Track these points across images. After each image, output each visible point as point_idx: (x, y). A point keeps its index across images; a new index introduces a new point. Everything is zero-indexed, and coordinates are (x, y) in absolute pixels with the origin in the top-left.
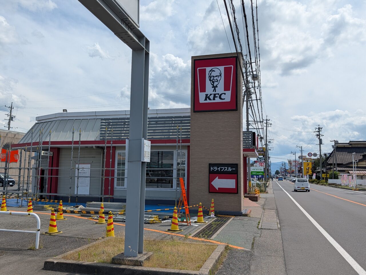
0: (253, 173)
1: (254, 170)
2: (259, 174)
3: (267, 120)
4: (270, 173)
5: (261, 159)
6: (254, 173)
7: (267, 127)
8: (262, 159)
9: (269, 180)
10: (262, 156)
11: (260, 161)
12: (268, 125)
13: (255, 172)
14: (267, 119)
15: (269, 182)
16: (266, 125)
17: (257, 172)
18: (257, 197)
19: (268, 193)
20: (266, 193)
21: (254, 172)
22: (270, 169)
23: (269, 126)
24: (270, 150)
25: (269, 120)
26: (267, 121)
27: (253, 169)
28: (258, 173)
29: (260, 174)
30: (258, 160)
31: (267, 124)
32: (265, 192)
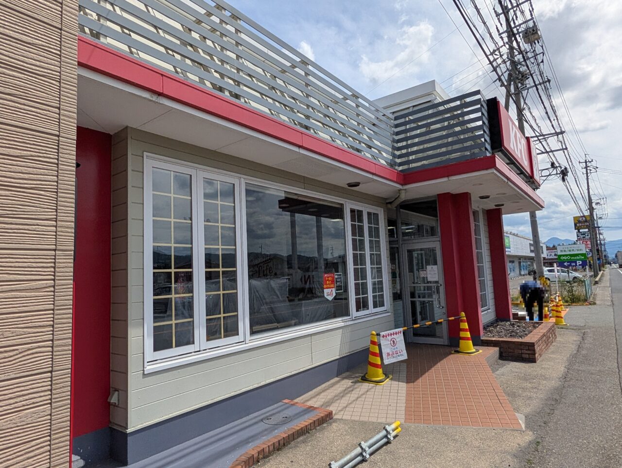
0: (562, 258)
1: (565, 251)
2: (576, 258)
3: (586, 162)
4: (605, 256)
5: (584, 234)
6: (565, 258)
7: (589, 174)
8: (587, 234)
9: (604, 267)
10: (587, 230)
11: (584, 237)
12: (591, 170)
13: (567, 255)
14: (586, 160)
15: (602, 272)
16: (587, 172)
17: (571, 255)
18: (533, 345)
19: (595, 304)
20: (590, 304)
21: (564, 256)
22: (605, 251)
23: (591, 172)
24: (601, 218)
25: (590, 162)
26: (588, 163)
27: (561, 251)
28: (572, 258)
29: (578, 258)
30: (579, 236)
31: (588, 168)
32: (586, 300)
